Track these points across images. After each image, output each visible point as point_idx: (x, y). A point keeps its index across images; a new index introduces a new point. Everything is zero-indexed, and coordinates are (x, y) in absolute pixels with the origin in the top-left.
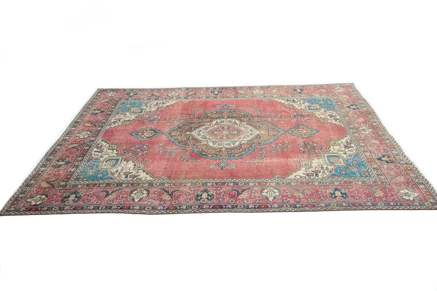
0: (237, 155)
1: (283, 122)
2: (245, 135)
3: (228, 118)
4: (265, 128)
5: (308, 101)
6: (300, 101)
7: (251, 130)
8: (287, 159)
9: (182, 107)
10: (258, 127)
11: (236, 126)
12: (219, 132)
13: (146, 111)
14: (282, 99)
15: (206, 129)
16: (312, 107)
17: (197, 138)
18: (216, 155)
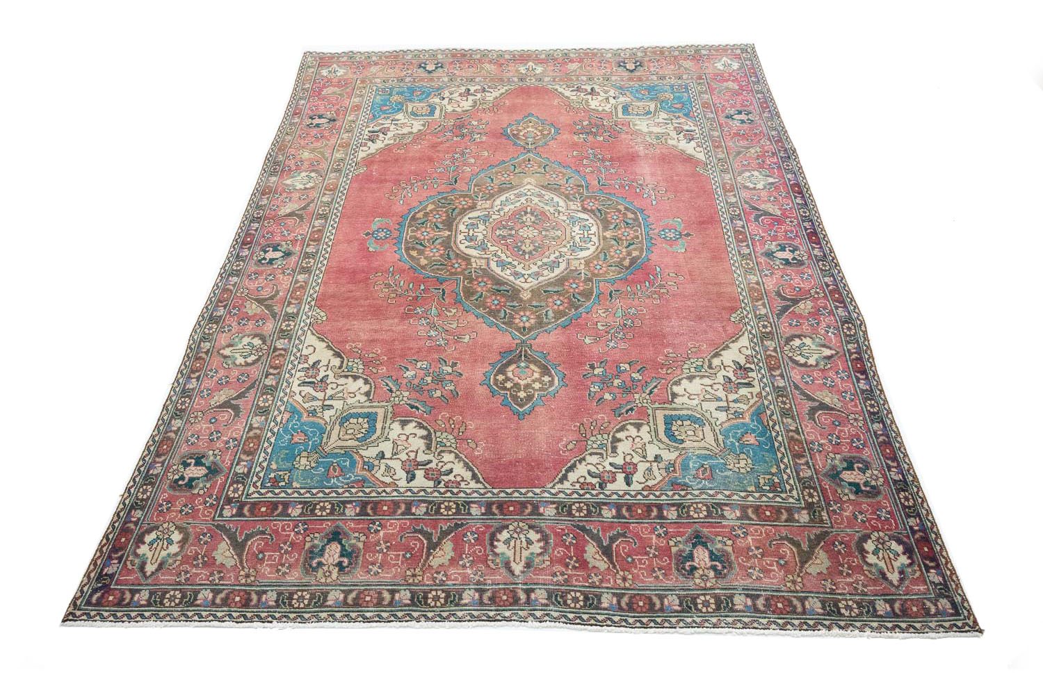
0: (631, 216)
2: (540, 204)
7: (519, 196)
10: (507, 186)
11: (495, 217)
12: (527, 243)
17: (556, 277)
18: (631, 244)
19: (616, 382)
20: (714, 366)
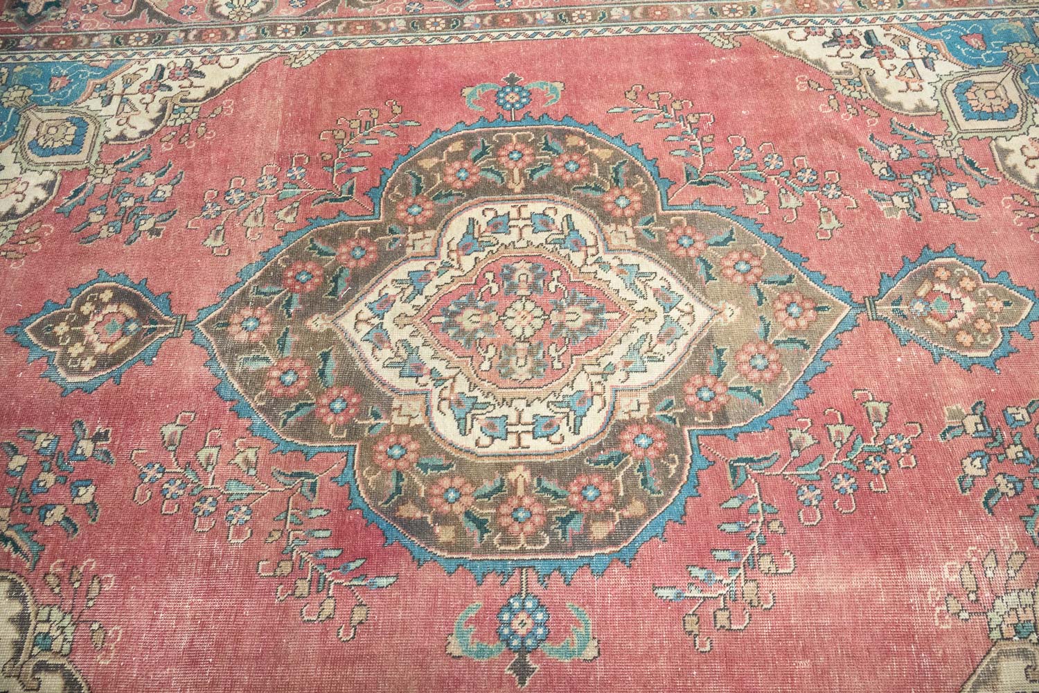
0: (600, 531)
1: (835, 223)
2: (634, 337)
3: (533, 188)
4: (739, 279)
5: (951, 47)
6: (905, 46)
7: (663, 296)
8: (902, 568)
9: (286, 103)
10: (701, 273)
11: (577, 258)
12: (486, 318)
13: (101, 139)
14: (809, 32)
15: (417, 281)
16: (980, 94)
17: (371, 372)
18: (481, 524)
19: (49, 479)
20: (42, 676)
